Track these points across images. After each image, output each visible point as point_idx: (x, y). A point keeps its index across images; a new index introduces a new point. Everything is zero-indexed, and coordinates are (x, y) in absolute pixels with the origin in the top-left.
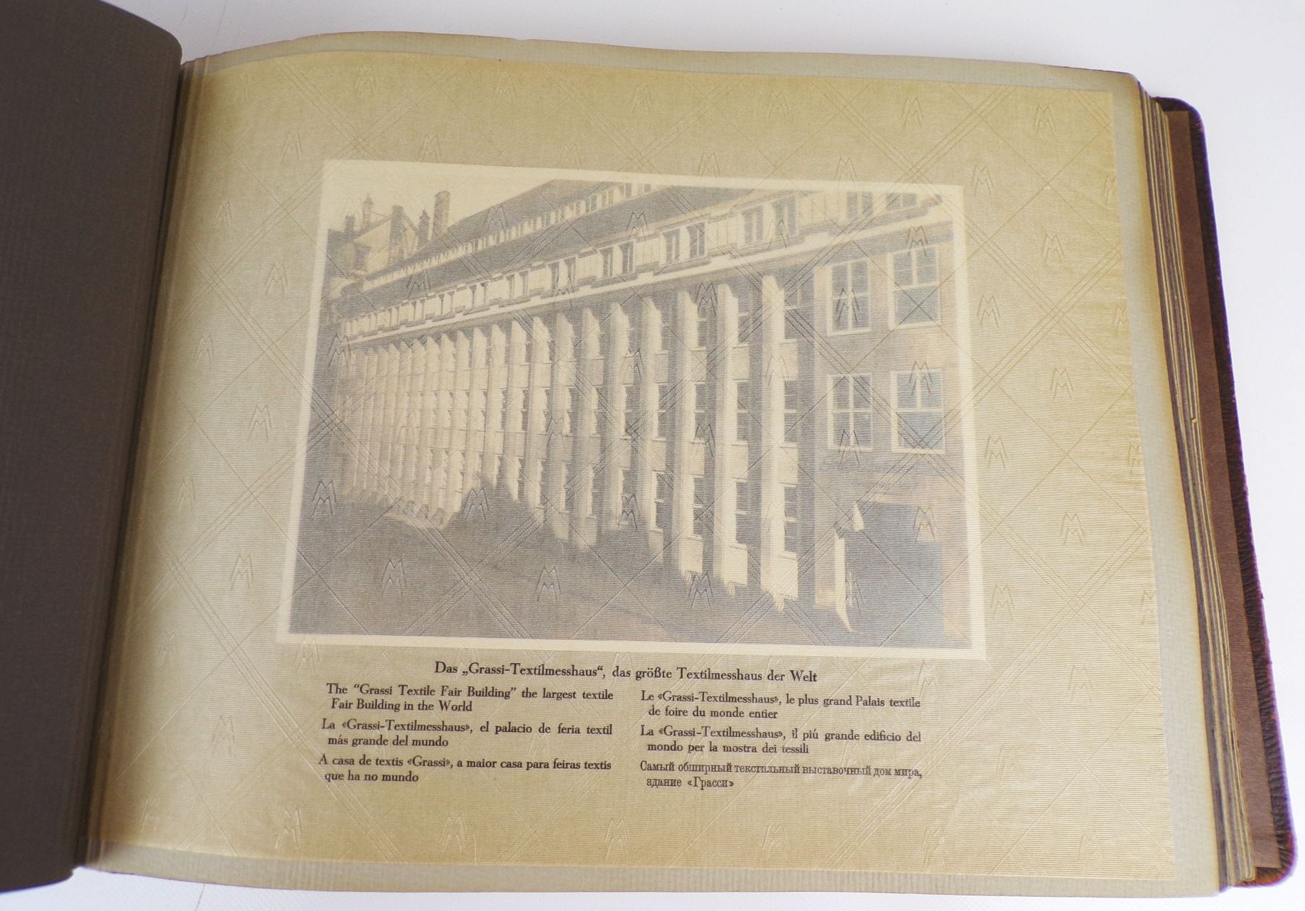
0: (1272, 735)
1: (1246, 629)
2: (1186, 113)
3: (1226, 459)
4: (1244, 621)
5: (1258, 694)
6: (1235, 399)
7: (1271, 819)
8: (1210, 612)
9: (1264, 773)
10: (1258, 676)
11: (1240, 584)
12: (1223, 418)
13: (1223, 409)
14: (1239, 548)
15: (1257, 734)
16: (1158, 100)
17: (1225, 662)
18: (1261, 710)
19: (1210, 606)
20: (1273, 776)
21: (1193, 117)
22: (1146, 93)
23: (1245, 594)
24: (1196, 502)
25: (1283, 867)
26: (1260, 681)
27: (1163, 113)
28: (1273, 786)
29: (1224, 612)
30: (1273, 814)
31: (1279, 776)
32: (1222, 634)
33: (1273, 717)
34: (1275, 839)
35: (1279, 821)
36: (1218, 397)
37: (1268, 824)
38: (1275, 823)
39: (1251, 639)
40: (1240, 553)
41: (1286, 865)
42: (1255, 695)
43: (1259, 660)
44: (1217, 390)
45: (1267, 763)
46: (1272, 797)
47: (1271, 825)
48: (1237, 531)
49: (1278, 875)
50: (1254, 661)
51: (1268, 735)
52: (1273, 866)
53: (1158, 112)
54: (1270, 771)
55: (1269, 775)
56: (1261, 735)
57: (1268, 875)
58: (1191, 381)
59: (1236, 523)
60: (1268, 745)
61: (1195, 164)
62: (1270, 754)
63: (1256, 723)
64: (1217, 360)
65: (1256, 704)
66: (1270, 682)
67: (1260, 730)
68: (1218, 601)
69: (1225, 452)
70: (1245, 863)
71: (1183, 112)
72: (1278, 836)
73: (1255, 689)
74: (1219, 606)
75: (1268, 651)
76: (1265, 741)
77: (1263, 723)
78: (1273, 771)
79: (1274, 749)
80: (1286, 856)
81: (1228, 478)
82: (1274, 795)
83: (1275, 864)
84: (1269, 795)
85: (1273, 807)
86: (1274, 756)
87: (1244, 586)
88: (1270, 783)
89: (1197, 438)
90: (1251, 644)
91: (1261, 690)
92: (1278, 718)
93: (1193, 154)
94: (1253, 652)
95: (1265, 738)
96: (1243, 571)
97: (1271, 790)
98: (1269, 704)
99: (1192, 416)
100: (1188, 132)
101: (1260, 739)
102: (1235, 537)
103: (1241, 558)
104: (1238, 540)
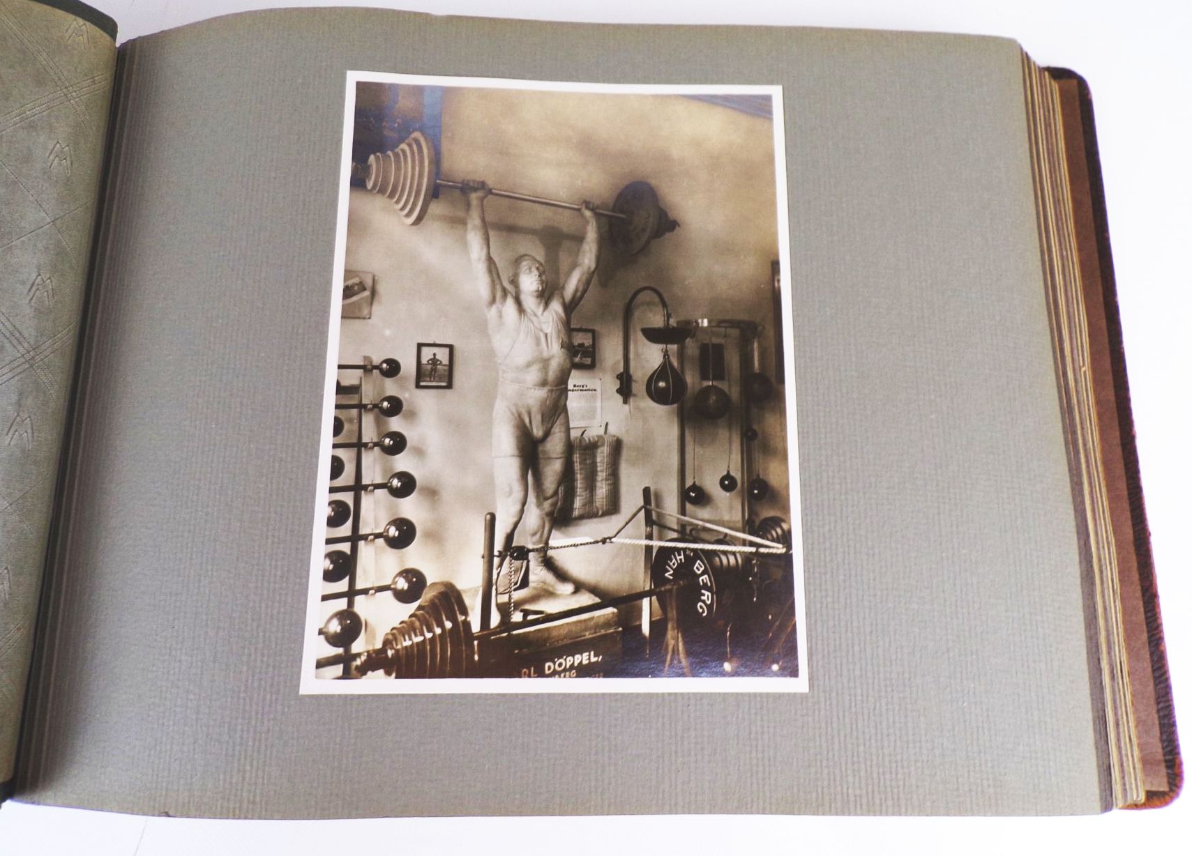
0: (1160, 665)
1: (1135, 565)
2: (1075, 82)
4: (1134, 557)
6: (1123, 348)
7: (1160, 745)
8: (1098, 549)
9: (1152, 701)
11: (1129, 523)
15: (1146, 665)
16: (1049, 69)
17: (1114, 595)
18: (1150, 643)
19: (1098, 543)
20: (1161, 705)
21: (1082, 84)
22: (1034, 63)
23: (1134, 532)
24: (1085, 445)
25: (1171, 790)
26: (1149, 614)
27: (1053, 82)
28: (1162, 714)
29: (1113, 549)
30: (1162, 741)
31: (1167, 704)
32: (1111, 569)
33: (1162, 648)
34: (1163, 765)
35: (1167, 746)
36: (1107, 345)
37: (1157, 750)
38: (1163, 748)
39: (1140, 574)
40: (1129, 494)
41: (1174, 788)
44: (1107, 340)
45: (1156, 692)
46: (1160, 724)
47: (1160, 750)
48: (1126, 473)
49: (1167, 797)
51: (1157, 666)
52: (1162, 789)
53: (1048, 80)
54: (1159, 700)
56: (1150, 666)
57: (1156, 799)
58: (1081, 331)
59: (1126, 465)
60: (1157, 676)
61: (1084, 128)
62: (1160, 683)
63: (1146, 654)
64: (1106, 313)
65: (1145, 636)
66: (1158, 615)
67: (1149, 660)
68: (1107, 538)
69: (1114, 399)
70: (1134, 786)
71: (1073, 81)
72: (1166, 761)
73: (1144, 623)
74: (1108, 543)
75: (1156, 587)
76: (1154, 671)
77: (1152, 654)
78: (1163, 700)
79: (1164, 678)
80: (1174, 780)
82: (1163, 721)
83: (1165, 788)
84: (1157, 722)
85: (1162, 733)
86: (1162, 685)
87: (1133, 525)
88: (1158, 711)
89: (1086, 385)
91: (1150, 623)
92: (1165, 649)
93: (1082, 118)
95: (1155, 668)
96: (1132, 511)
97: (1159, 717)
98: (1158, 636)
99: (1081, 364)
100: (1077, 98)
101: (1150, 669)
102: (1124, 479)
103: (1130, 499)
104: (1127, 481)
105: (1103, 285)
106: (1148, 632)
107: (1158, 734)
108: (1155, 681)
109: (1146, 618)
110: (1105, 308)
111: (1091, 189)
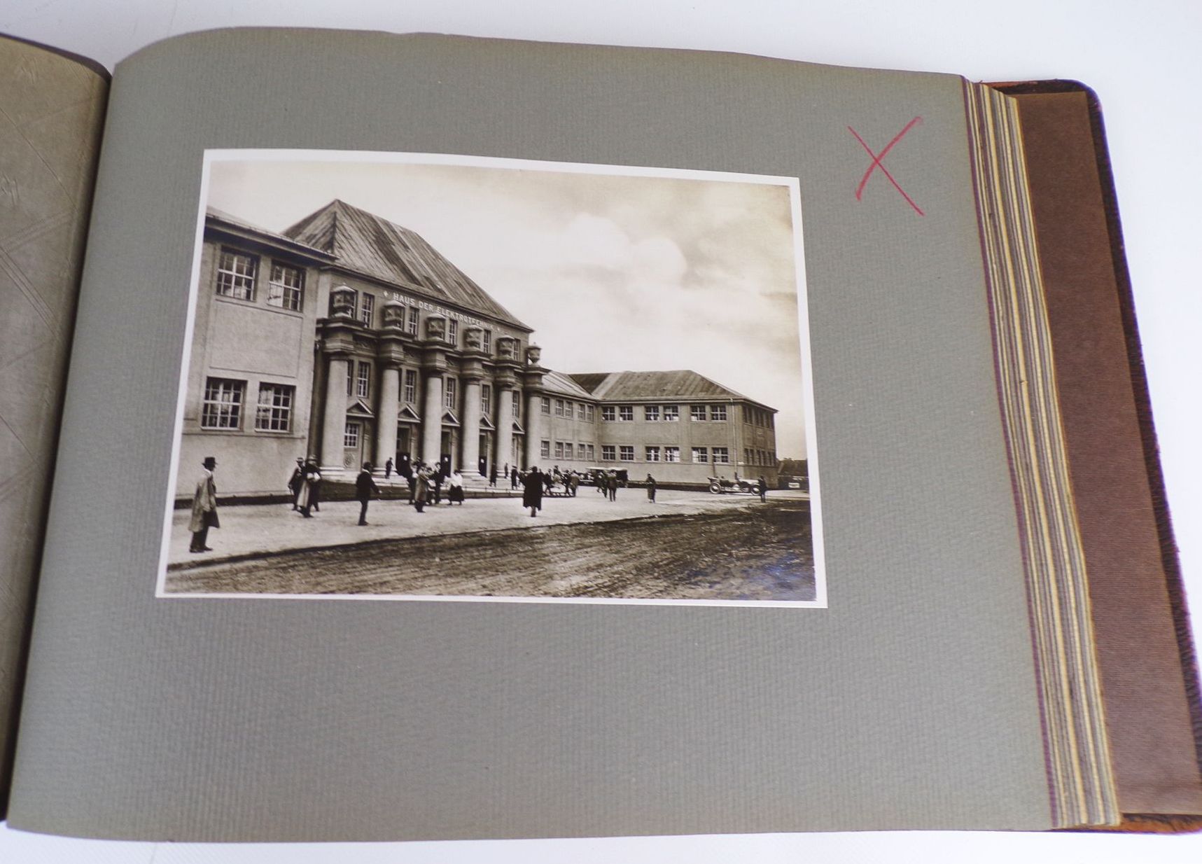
3: (1136, 418)
5: (1180, 645)
10: (1179, 627)
12: (1133, 380)
13: (1132, 371)
14: (1154, 504)
42: (1176, 647)
43: (1178, 611)
50: (1173, 613)
55: (1193, 723)
81: (1139, 437)
90: (1170, 597)
94: (1172, 604)
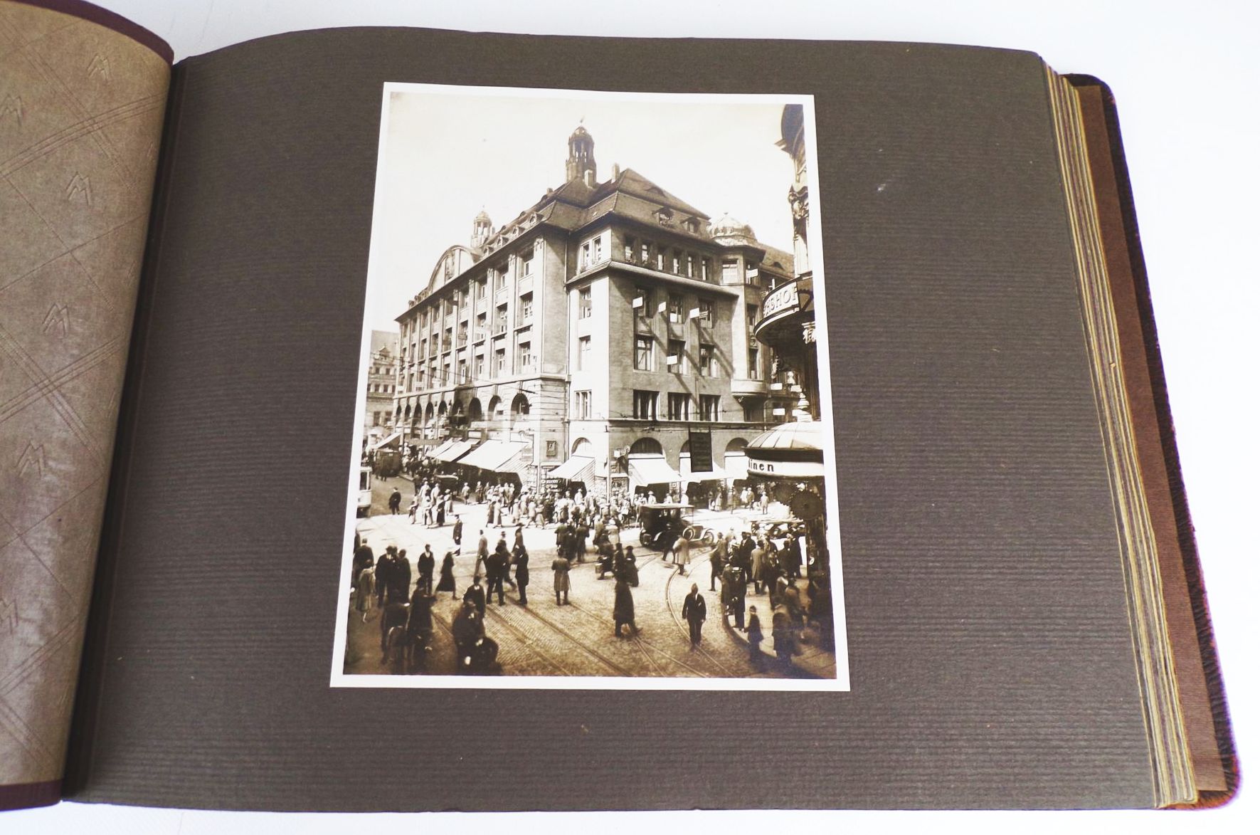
0: (1211, 662)
1: (1181, 561)
2: (1098, 88)
4: (1179, 554)
6: (1159, 347)
7: (1215, 743)
8: (1134, 542)
9: (1205, 698)
11: (1173, 519)
15: (1197, 662)
16: (1066, 76)
17: (1155, 590)
18: (1199, 639)
19: (1134, 536)
20: (1215, 703)
21: (1105, 91)
22: (1050, 68)
23: (1178, 528)
24: (1116, 439)
25: (1230, 790)
26: (1197, 611)
27: (1072, 88)
28: (1216, 712)
29: (1153, 543)
30: (1217, 738)
31: (1221, 702)
32: (1151, 564)
33: (1212, 645)
34: (1220, 763)
35: (1222, 745)
36: (1141, 343)
37: (1212, 748)
38: (1219, 747)
39: (1186, 570)
40: (1171, 490)
41: (1233, 788)
44: (1141, 338)
45: (1208, 690)
46: (1214, 722)
47: (1216, 749)
48: (1167, 469)
49: (1225, 797)
51: (1208, 662)
52: (1219, 789)
53: (1066, 86)
54: (1212, 697)
56: (1201, 662)
57: (1208, 799)
58: (1109, 328)
59: (1167, 460)
60: (1208, 672)
61: (1108, 132)
62: (1211, 680)
63: (1195, 651)
64: (1139, 309)
65: (1194, 633)
66: (1206, 612)
67: (1199, 657)
68: (1146, 533)
69: (1152, 395)
70: (1184, 784)
71: (1095, 87)
72: (1223, 760)
73: (1193, 619)
74: (1147, 538)
75: (1203, 581)
76: (1205, 667)
77: (1202, 651)
78: (1216, 697)
79: (1215, 675)
80: (1232, 779)
82: (1217, 720)
83: (1222, 787)
84: (1211, 719)
85: (1216, 731)
86: (1214, 682)
87: (1176, 520)
88: (1212, 708)
89: (1117, 382)
91: (1199, 619)
92: (1216, 645)
93: (1106, 123)
95: (1206, 664)
96: (1175, 506)
97: (1213, 715)
98: (1208, 632)
99: (1111, 361)
100: (1101, 105)
101: (1200, 666)
102: (1166, 474)
103: (1172, 494)
104: (1169, 477)
105: (1135, 284)
106: (1197, 628)
107: (1213, 732)
108: (1206, 678)
109: (1195, 614)
110: (1138, 305)
111: (1119, 190)
